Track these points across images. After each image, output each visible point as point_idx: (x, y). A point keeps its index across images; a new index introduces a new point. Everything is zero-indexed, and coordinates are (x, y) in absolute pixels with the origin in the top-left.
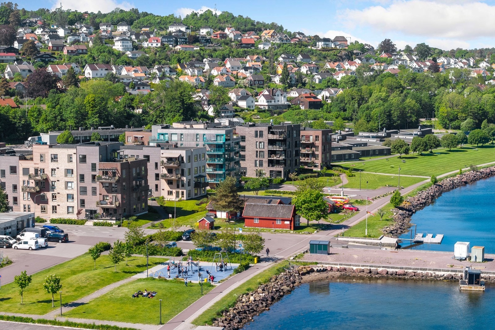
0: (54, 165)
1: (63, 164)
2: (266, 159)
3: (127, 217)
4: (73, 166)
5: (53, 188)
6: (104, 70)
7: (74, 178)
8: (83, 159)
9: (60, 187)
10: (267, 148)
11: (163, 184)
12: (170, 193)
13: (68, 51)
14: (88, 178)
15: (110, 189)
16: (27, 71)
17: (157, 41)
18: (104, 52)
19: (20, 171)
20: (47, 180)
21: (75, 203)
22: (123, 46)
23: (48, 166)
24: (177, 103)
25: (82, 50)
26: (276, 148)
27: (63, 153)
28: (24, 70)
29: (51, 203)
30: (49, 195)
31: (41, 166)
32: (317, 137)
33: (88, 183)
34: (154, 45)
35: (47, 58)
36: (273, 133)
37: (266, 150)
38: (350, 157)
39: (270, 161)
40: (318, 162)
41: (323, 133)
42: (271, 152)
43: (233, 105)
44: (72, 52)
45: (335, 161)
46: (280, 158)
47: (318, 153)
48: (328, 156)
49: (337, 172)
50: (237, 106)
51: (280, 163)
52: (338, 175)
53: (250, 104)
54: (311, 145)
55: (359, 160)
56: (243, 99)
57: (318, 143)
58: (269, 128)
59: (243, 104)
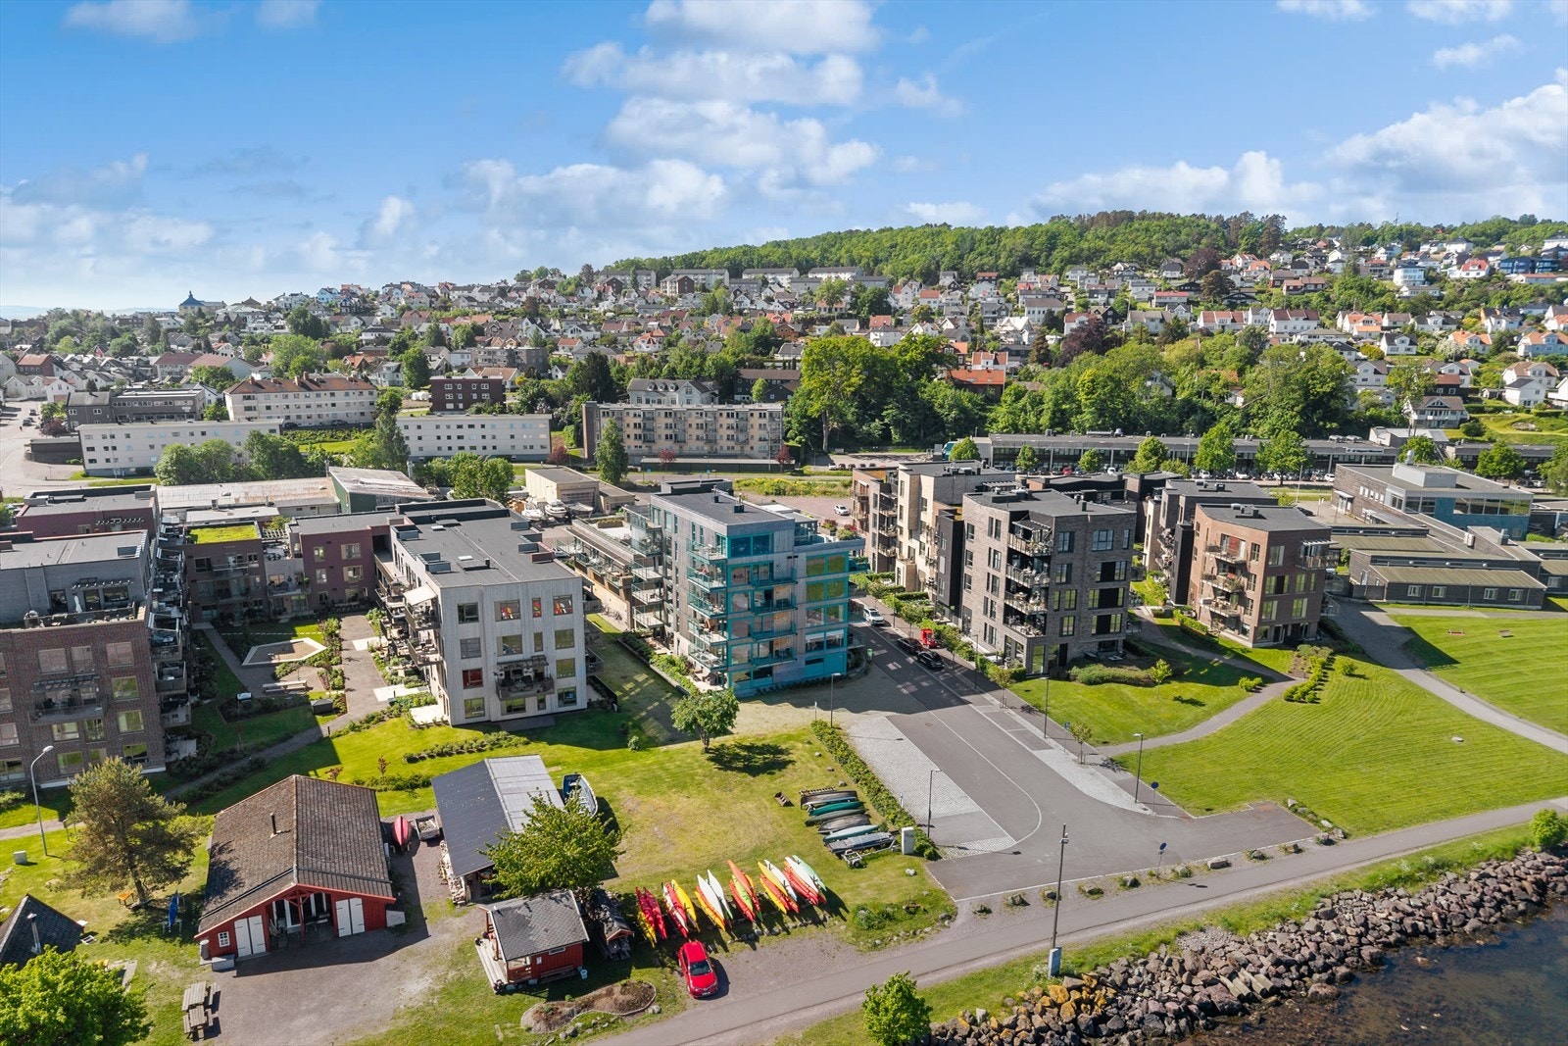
2: (1000, 601)
6: (1301, 319)
10: (1004, 571)
13: (1288, 287)
16: (1157, 321)
17: (1480, 267)
18: (1352, 288)
22: (1405, 277)
24: (1293, 391)
25: (1316, 285)
26: (1025, 577)
28: (1153, 320)
32: (1255, 547)
34: (1473, 276)
35: (1240, 299)
37: (1004, 576)
38: (1503, 597)
39: (1008, 611)
40: (1250, 621)
41: (1275, 538)
42: (1012, 588)
43: (1492, 396)
44: (1295, 288)
45: (1438, 602)
46: (1035, 606)
47: (1254, 595)
48: (1301, 608)
49: (1300, 664)
50: (1500, 398)
51: (1032, 619)
52: (1270, 677)
53: (1532, 397)
54: (1240, 568)
55: (1549, 607)
56: (1516, 385)
57: (1257, 567)
58: (1015, 516)
59: (1513, 396)
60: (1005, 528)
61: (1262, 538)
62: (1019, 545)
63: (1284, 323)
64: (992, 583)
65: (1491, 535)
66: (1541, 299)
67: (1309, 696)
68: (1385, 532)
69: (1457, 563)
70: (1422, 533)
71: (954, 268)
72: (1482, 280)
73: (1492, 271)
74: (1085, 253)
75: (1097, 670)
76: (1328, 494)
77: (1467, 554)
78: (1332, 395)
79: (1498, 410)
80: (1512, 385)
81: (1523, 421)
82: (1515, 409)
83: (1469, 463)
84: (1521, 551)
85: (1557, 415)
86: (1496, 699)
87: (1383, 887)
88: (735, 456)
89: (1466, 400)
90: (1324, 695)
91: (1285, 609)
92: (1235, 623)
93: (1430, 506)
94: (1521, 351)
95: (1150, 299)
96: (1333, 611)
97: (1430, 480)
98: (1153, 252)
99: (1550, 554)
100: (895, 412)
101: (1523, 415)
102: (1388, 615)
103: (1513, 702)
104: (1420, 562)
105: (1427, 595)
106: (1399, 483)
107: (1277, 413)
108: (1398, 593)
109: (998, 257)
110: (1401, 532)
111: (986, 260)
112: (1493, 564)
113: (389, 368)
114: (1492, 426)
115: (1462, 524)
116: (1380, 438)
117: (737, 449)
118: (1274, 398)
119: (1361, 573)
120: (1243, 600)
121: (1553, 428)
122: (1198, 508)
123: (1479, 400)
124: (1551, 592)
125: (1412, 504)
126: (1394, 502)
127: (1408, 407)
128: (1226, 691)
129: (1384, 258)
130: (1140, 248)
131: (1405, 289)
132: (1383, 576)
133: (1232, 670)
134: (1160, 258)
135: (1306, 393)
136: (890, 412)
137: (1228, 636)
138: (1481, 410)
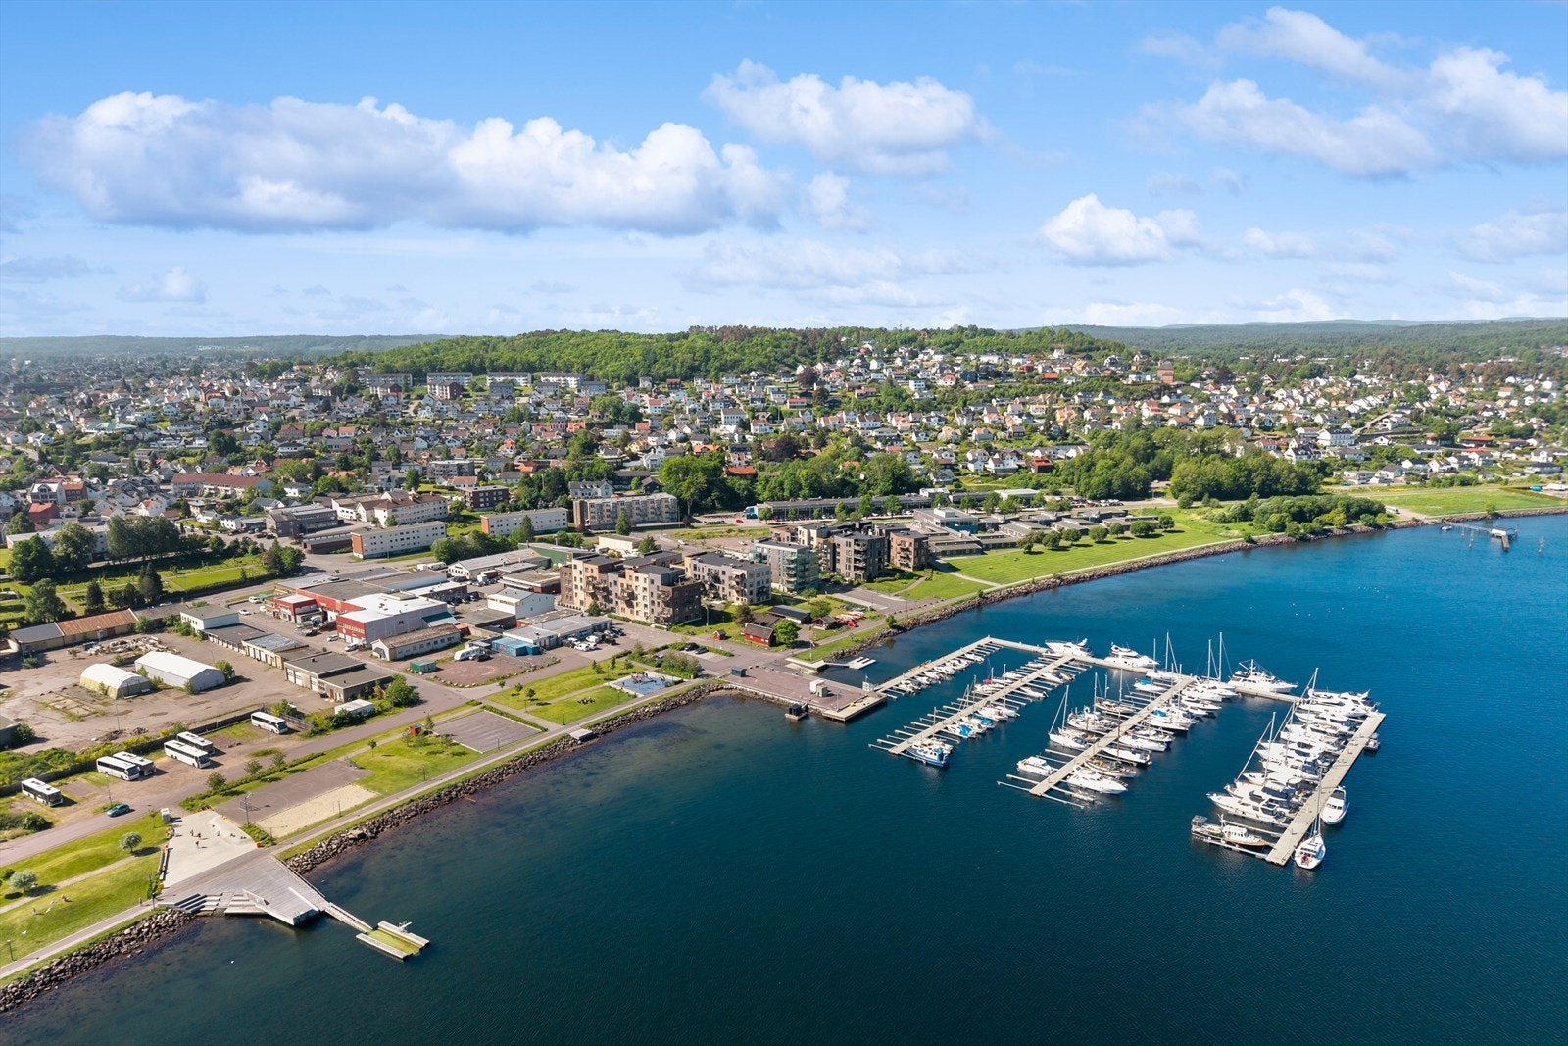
0: (636, 584)
1: (641, 584)
2: (852, 564)
3: (676, 624)
4: (646, 586)
5: (637, 598)
6: (872, 420)
7: (647, 594)
8: (652, 582)
9: (640, 598)
10: (853, 556)
11: (734, 592)
12: (738, 599)
13: (858, 394)
14: (655, 595)
15: (667, 604)
17: (951, 379)
19: (619, 585)
20: (633, 593)
21: (648, 610)
23: (634, 584)
25: (872, 393)
26: (859, 557)
27: (642, 576)
29: (636, 609)
30: (635, 602)
31: (630, 583)
32: (911, 544)
33: (655, 598)
34: (948, 384)
36: (858, 545)
37: (852, 557)
38: (971, 552)
39: (855, 566)
40: (912, 564)
41: (916, 540)
42: (855, 560)
43: (963, 467)
44: (862, 395)
45: (955, 555)
46: (862, 564)
47: (912, 556)
48: (923, 558)
49: (926, 573)
50: (967, 468)
51: (862, 568)
52: (920, 577)
53: (979, 467)
54: (908, 549)
55: (983, 554)
56: (973, 461)
57: (912, 549)
58: (855, 540)
59: (971, 467)
60: (852, 544)
61: (913, 541)
62: (858, 548)
63: (864, 423)
64: (849, 560)
65: (966, 533)
66: (981, 400)
67: (930, 579)
68: (936, 535)
69: (958, 543)
70: (947, 534)
71: (648, 375)
72: (952, 387)
73: (957, 380)
74: (729, 363)
75: (881, 579)
76: (911, 520)
77: (960, 540)
78: (904, 474)
79: (966, 474)
80: (971, 462)
81: (976, 479)
82: (973, 474)
83: (957, 502)
84: (975, 537)
85: (988, 476)
86: (971, 576)
87: (953, 605)
88: (655, 522)
89: (954, 470)
90: (933, 578)
91: (920, 560)
92: (908, 565)
93: (948, 524)
94: (973, 438)
95: (785, 402)
96: (930, 560)
97: (947, 515)
98: (770, 362)
99: (983, 538)
100: (718, 493)
101: (976, 476)
102: (942, 560)
103: (975, 576)
104: (948, 544)
105: (951, 553)
106: (937, 516)
107: (882, 484)
108: (944, 553)
109: (675, 366)
110: (941, 535)
111: (667, 369)
112: (968, 542)
113: (383, 480)
114: (966, 483)
115: (958, 529)
116: (924, 493)
117: (656, 518)
118: (880, 477)
119: (935, 549)
120: (909, 559)
121: (987, 482)
122: (891, 534)
123: (958, 470)
124: (983, 549)
125: (942, 524)
126: (937, 523)
127: (932, 478)
128: (911, 581)
129: (900, 364)
130: (761, 359)
131: (916, 394)
132: (940, 549)
133: (910, 576)
134: (775, 365)
135: (893, 475)
136: (715, 494)
137: (906, 569)
138: (960, 475)
